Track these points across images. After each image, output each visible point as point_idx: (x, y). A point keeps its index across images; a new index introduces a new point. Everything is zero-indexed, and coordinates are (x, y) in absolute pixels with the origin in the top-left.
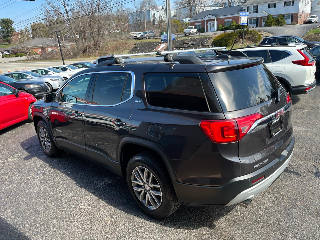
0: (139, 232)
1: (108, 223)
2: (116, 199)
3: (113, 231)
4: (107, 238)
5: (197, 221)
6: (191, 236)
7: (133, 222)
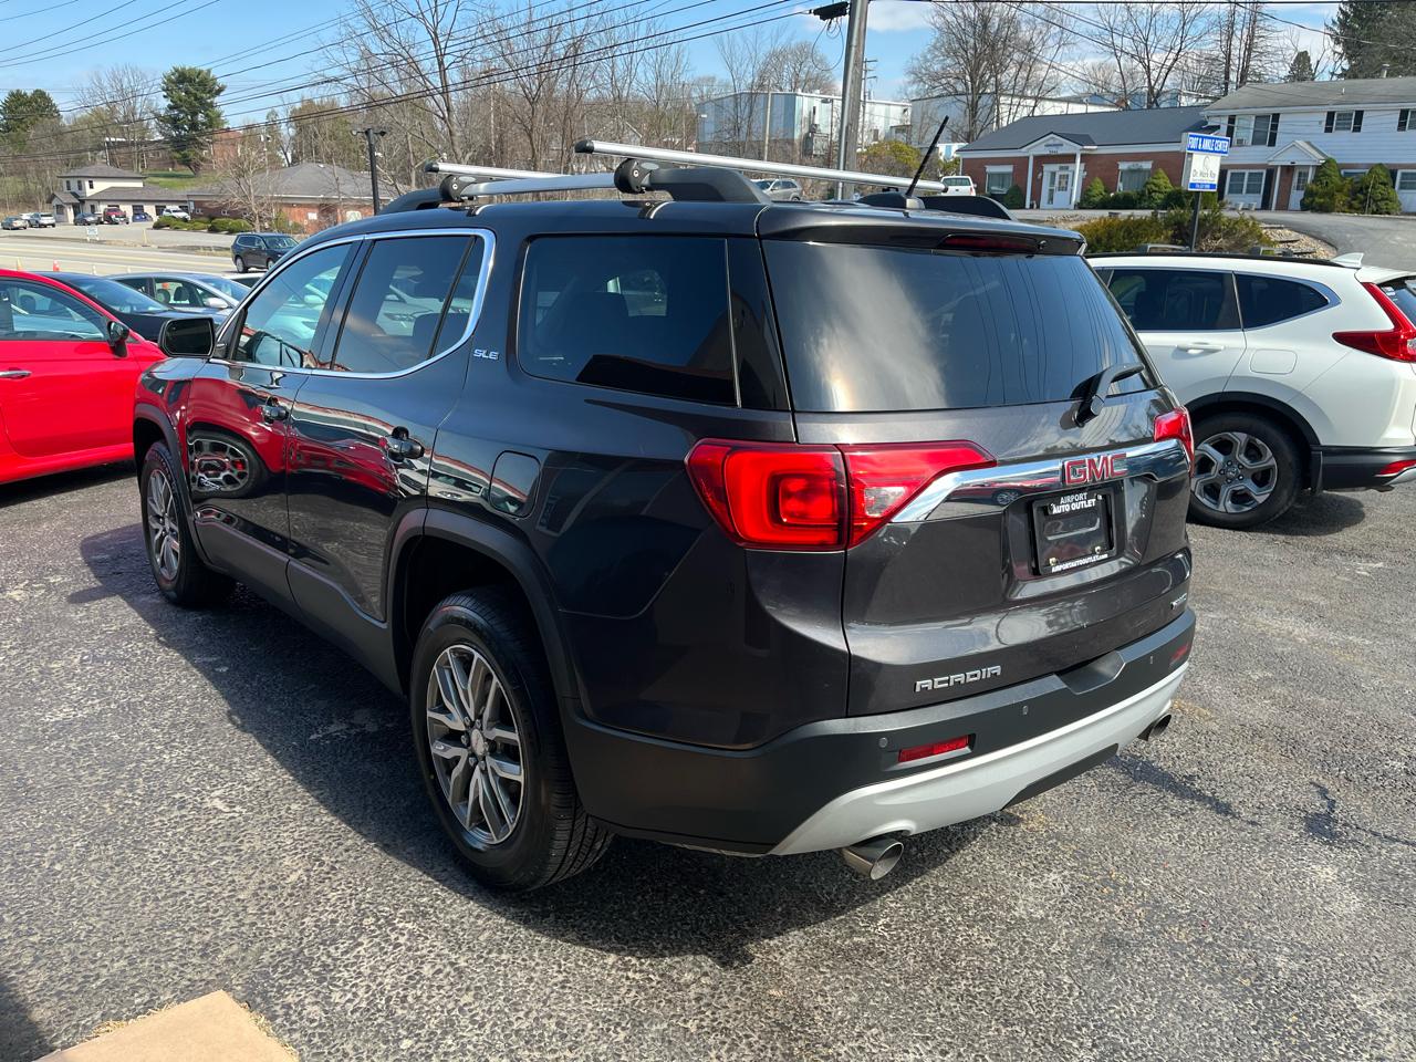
0: (405, 932)
1: (289, 880)
2: (369, 793)
3: (294, 914)
4: (255, 936)
5: (674, 929)
6: (624, 980)
7: (395, 889)
